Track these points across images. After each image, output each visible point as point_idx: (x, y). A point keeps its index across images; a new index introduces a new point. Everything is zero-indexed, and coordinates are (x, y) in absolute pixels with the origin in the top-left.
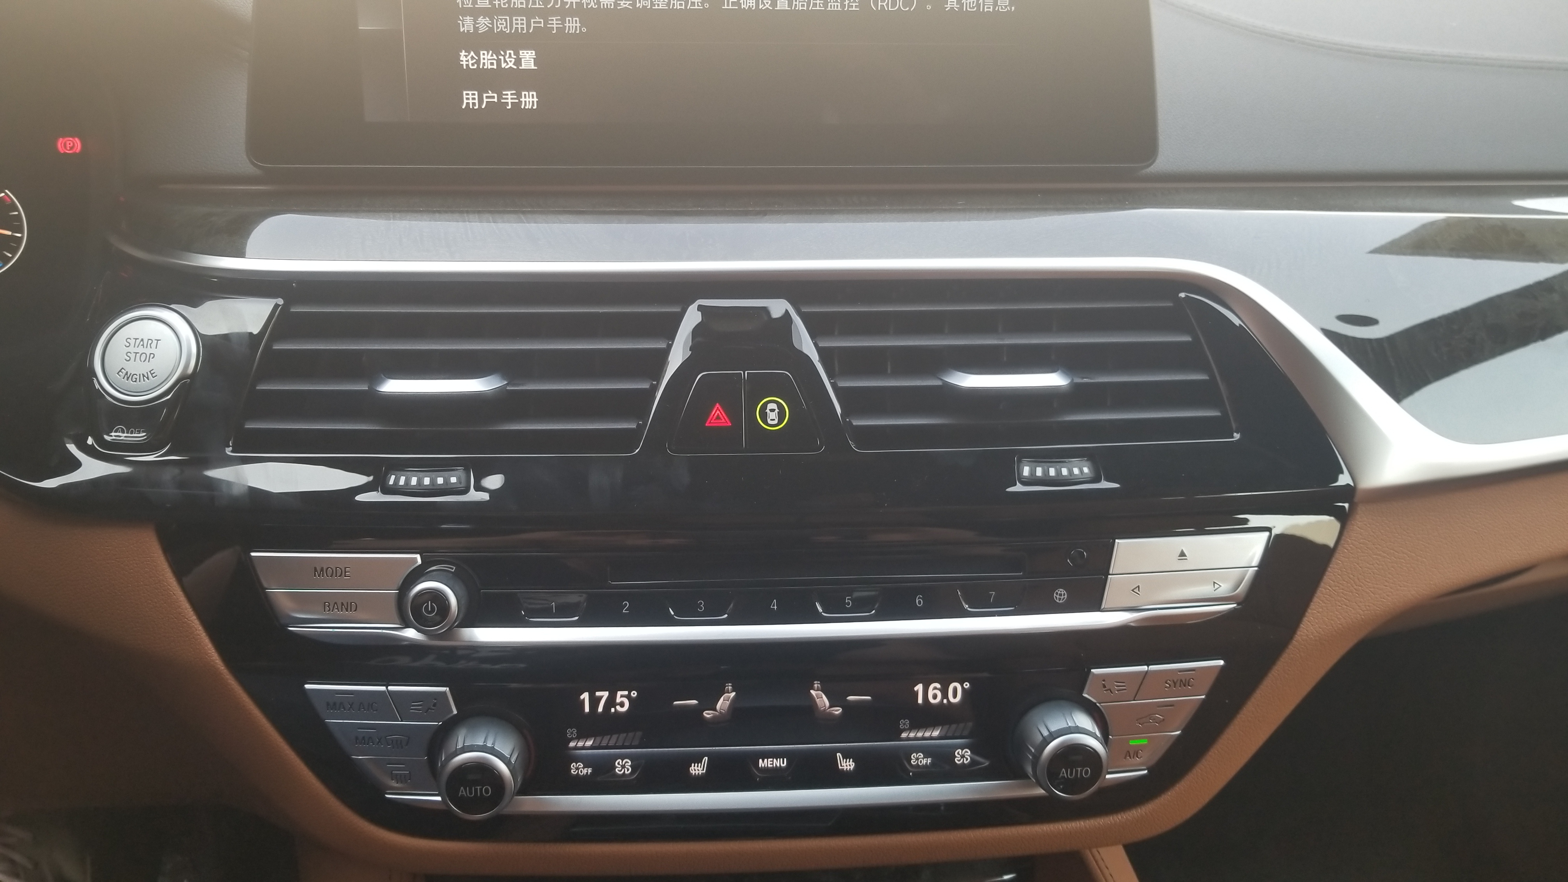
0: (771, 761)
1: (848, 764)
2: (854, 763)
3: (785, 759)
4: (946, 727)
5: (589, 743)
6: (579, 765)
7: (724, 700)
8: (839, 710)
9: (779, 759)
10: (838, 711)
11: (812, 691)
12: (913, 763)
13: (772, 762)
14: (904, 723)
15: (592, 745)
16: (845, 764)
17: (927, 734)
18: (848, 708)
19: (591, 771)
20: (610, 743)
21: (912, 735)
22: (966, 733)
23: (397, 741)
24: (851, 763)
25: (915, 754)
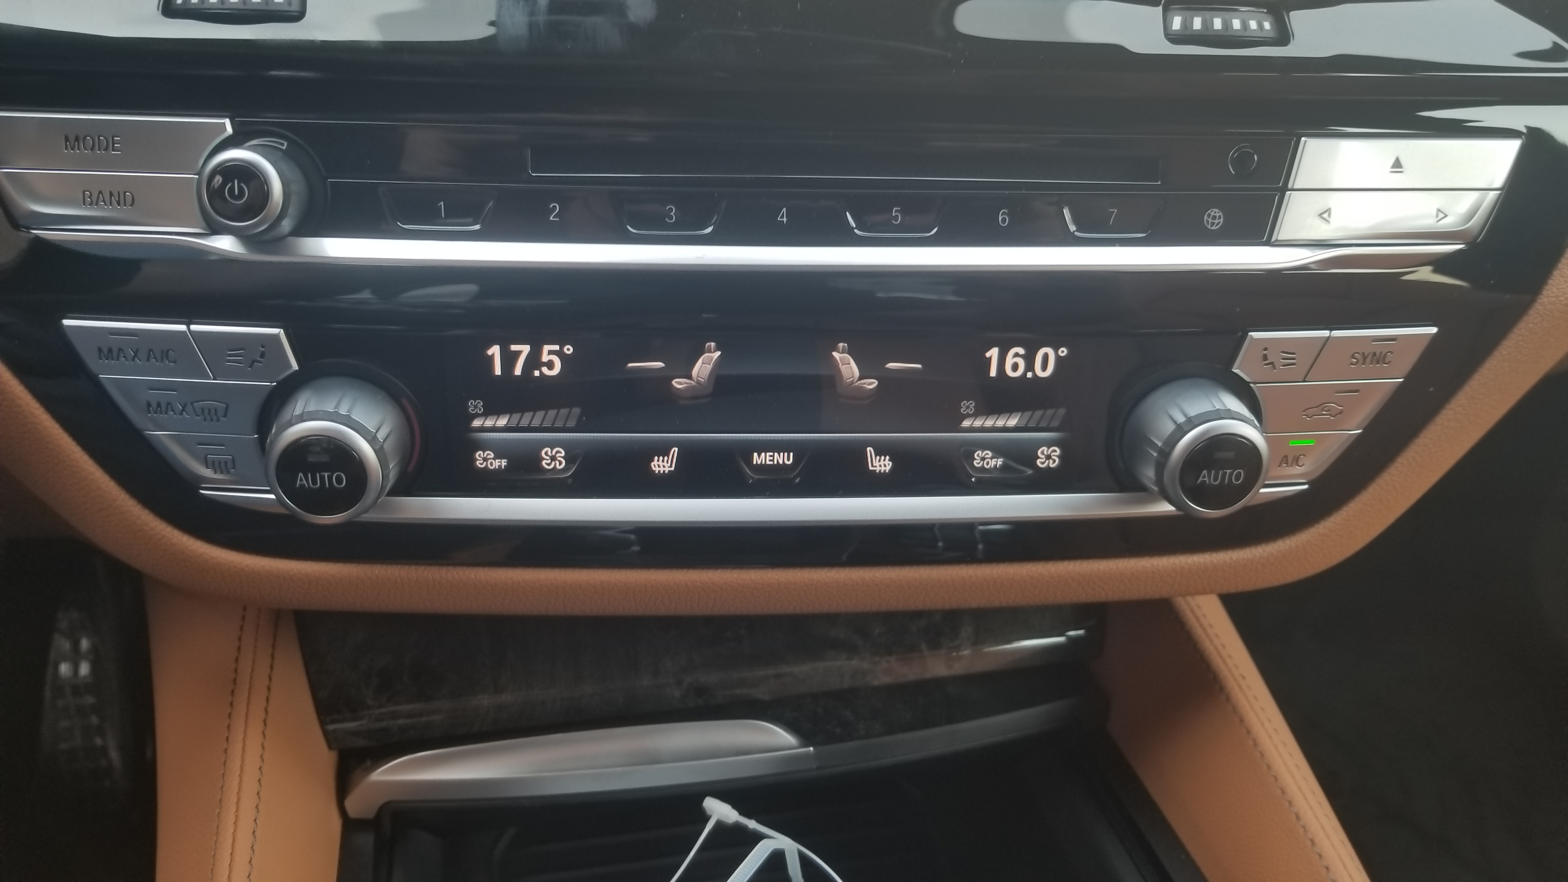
0: (770, 456)
1: (882, 463)
2: (891, 463)
3: (791, 454)
4: (1028, 414)
5: (502, 422)
6: (488, 454)
7: (703, 364)
8: (874, 383)
9: (782, 454)
10: (871, 384)
11: (834, 354)
12: (976, 465)
13: (772, 458)
14: (969, 406)
15: (506, 425)
16: (877, 464)
17: (1000, 423)
18: (888, 381)
19: (506, 464)
20: (532, 423)
21: (978, 423)
22: (1055, 423)
23: (209, 410)
24: (887, 462)
25: (980, 452)
